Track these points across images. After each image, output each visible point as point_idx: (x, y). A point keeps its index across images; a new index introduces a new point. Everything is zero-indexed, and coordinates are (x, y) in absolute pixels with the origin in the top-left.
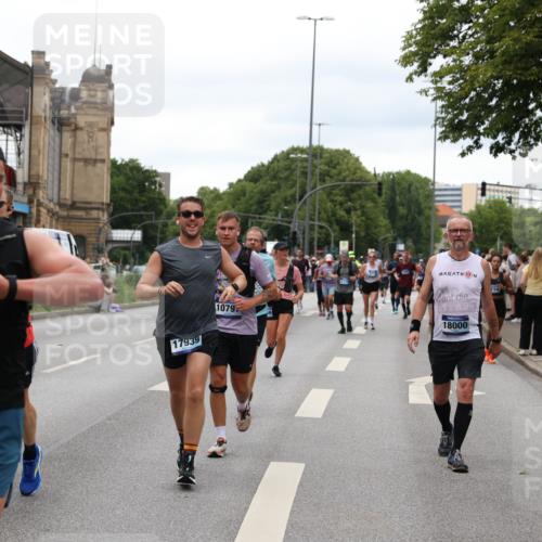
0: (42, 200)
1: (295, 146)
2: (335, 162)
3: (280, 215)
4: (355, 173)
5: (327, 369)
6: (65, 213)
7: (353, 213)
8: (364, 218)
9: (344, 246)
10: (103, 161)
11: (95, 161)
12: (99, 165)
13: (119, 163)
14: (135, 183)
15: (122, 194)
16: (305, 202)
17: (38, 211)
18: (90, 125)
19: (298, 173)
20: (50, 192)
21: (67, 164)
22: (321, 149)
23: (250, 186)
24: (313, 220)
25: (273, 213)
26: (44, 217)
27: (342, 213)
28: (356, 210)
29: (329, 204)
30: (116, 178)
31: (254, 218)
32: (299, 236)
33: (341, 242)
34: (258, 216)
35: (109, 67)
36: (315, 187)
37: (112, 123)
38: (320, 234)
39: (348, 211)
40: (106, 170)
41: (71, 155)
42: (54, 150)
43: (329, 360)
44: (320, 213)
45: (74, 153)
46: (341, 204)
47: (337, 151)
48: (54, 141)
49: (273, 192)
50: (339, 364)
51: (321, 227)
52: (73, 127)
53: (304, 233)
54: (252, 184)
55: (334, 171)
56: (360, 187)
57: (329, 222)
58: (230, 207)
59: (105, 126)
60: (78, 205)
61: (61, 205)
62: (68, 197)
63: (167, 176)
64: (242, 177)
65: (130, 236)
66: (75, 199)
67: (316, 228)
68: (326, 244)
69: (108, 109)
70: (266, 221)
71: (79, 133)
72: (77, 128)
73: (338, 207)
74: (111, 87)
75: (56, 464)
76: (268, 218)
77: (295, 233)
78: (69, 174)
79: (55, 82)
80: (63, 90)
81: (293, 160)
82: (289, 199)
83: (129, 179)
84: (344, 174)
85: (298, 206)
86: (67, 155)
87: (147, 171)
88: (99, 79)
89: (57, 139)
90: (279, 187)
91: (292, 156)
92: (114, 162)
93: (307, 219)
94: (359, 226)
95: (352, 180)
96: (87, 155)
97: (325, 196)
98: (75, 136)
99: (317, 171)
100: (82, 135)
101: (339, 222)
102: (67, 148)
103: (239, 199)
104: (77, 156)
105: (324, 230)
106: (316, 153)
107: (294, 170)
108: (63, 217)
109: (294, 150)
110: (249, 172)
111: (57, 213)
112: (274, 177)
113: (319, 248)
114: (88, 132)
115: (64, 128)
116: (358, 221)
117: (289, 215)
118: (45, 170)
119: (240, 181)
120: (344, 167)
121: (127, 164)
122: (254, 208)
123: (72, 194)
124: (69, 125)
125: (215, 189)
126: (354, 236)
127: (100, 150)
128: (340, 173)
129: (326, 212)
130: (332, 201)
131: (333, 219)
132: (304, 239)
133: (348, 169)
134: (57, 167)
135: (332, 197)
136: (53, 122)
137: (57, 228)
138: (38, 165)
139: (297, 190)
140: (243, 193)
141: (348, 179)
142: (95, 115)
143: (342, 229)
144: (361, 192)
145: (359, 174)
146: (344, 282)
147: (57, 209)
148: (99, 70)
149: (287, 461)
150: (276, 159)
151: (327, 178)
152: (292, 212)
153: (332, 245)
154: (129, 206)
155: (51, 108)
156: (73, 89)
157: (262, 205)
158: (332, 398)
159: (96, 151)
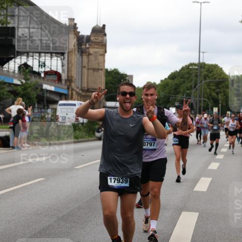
0: (73, 88)
1: (192, 63)
2: (211, 70)
3: (185, 95)
4: (220, 76)
5: (209, 168)
6: (84, 94)
7: (219, 94)
8: (225, 97)
9: (215, 110)
10: (102, 69)
11: (98, 70)
12: (100, 71)
13: (109, 70)
14: (117, 80)
15: (110, 85)
16: (197, 89)
17: (72, 93)
18: (96, 53)
19: (193, 75)
20: (77, 84)
21: (85, 71)
22: (204, 64)
23: (170, 81)
24: (201, 98)
25: (182, 94)
26: (75, 95)
27: (214, 94)
28: (221, 93)
29: (208, 90)
30: (108, 78)
31: (173, 96)
32: (194, 105)
33: (214, 108)
34: (174, 96)
35: (104, 26)
36: (201, 82)
37: (106, 52)
38: (204, 104)
39: (217, 94)
40: (103, 74)
41: (87, 67)
42: (79, 64)
43: (209, 164)
44: (204, 94)
45: (88, 66)
46: (214, 90)
47: (212, 65)
48: (79, 60)
49: (182, 84)
50: (214, 166)
51: (204, 101)
52: (88, 54)
53: (196, 104)
54: (172, 80)
55: (210, 75)
56: (223, 82)
57: (208, 98)
58: (161, 91)
59: (103, 53)
60: (90, 90)
61: (83, 90)
62: (85, 86)
63: (131, 77)
64: (167, 77)
65: (114, 105)
66: (89, 87)
67: (202, 101)
68: (207, 109)
69: (104, 45)
70: (179, 98)
71: (90, 56)
72: (89, 54)
73: (212, 92)
74: (105, 35)
75: (82, 211)
76: (179, 97)
77: (192, 104)
78: (86, 76)
79: (79, 32)
80: (83, 37)
81: (191, 69)
82: (189, 88)
83: (114, 78)
84: (215, 76)
85: (193, 91)
86: (85, 67)
87: (122, 74)
88: (99, 31)
89: (80, 60)
90: (184, 82)
91: (191, 67)
92: (107, 70)
93: (198, 97)
94: (222, 101)
95: (219, 79)
96: (94, 66)
97: (206, 87)
98: (88, 58)
99: (202, 75)
100: (92, 58)
101: (213, 99)
102: (85, 64)
103: (165, 88)
104: (90, 67)
105: (206, 102)
106: (202, 66)
107: (191, 74)
108: (83, 96)
109: (191, 64)
110: (170, 75)
111: (80, 94)
112: (182, 77)
113: (204, 111)
114: (95, 56)
115: (84, 54)
116: (222, 98)
117: (189, 95)
118: (75, 73)
119: (166, 79)
120: (215, 72)
121: (113, 71)
122: (172, 92)
123: (88, 85)
124: (86, 53)
125: (154, 83)
126: (220, 105)
127: (100, 65)
128: (213, 75)
129: (207, 94)
130: (210, 89)
131: (210, 97)
132: (196, 106)
133: (217, 74)
134: (80, 72)
135: (209, 87)
136: (78, 51)
137: (80, 101)
138: (72, 71)
139: (193, 83)
140: (168, 85)
141: (217, 78)
142: (97, 48)
143: (214, 102)
144: (224, 84)
145: (222, 76)
146: (215, 128)
147: (80, 92)
148: (99, 27)
149: (190, 211)
150: (183, 68)
151: (207, 78)
152: (191, 93)
153: (210, 110)
154: (114, 91)
155: (77, 45)
156: (88, 36)
157: (176, 91)
158: (211, 182)
159: (99, 65)
